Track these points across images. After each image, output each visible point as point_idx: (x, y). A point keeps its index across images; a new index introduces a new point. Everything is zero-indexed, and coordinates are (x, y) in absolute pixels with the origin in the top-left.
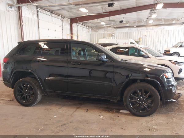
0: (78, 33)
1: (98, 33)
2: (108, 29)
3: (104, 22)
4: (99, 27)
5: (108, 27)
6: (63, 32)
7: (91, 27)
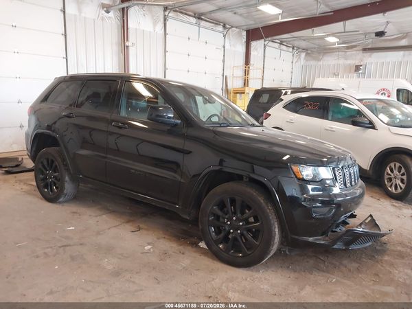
0: (265, 63)
1: (321, 63)
2: (349, 53)
3: (333, 35)
4: (325, 49)
5: (348, 48)
6: (224, 61)
7: (304, 50)
